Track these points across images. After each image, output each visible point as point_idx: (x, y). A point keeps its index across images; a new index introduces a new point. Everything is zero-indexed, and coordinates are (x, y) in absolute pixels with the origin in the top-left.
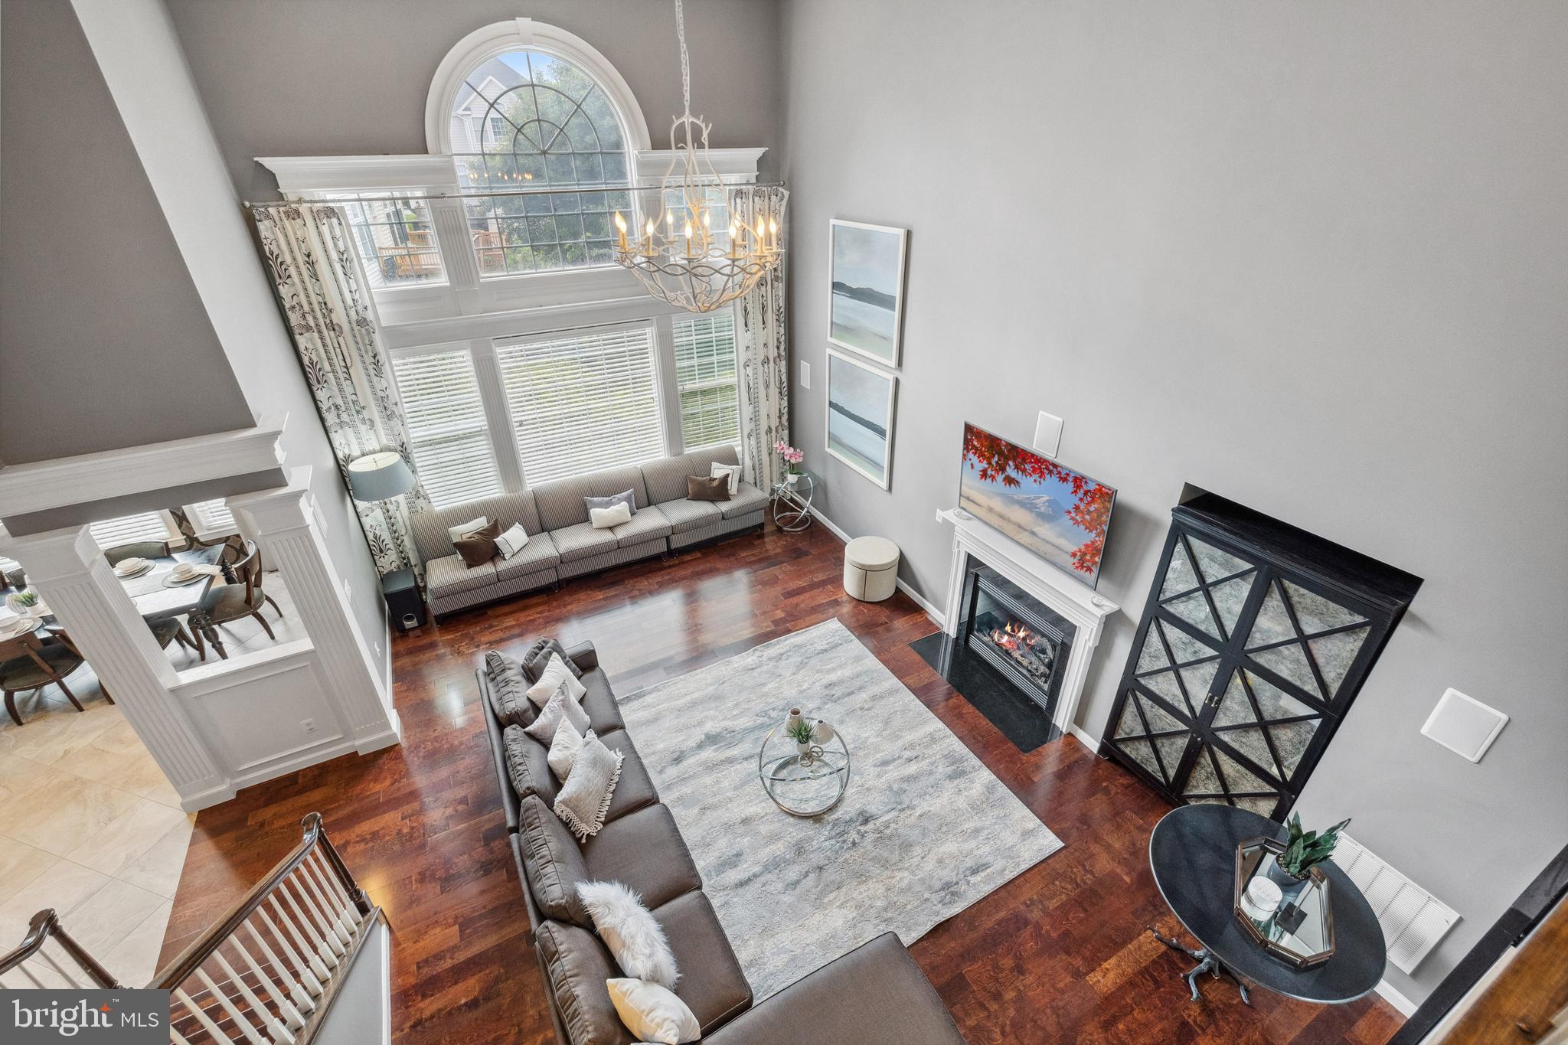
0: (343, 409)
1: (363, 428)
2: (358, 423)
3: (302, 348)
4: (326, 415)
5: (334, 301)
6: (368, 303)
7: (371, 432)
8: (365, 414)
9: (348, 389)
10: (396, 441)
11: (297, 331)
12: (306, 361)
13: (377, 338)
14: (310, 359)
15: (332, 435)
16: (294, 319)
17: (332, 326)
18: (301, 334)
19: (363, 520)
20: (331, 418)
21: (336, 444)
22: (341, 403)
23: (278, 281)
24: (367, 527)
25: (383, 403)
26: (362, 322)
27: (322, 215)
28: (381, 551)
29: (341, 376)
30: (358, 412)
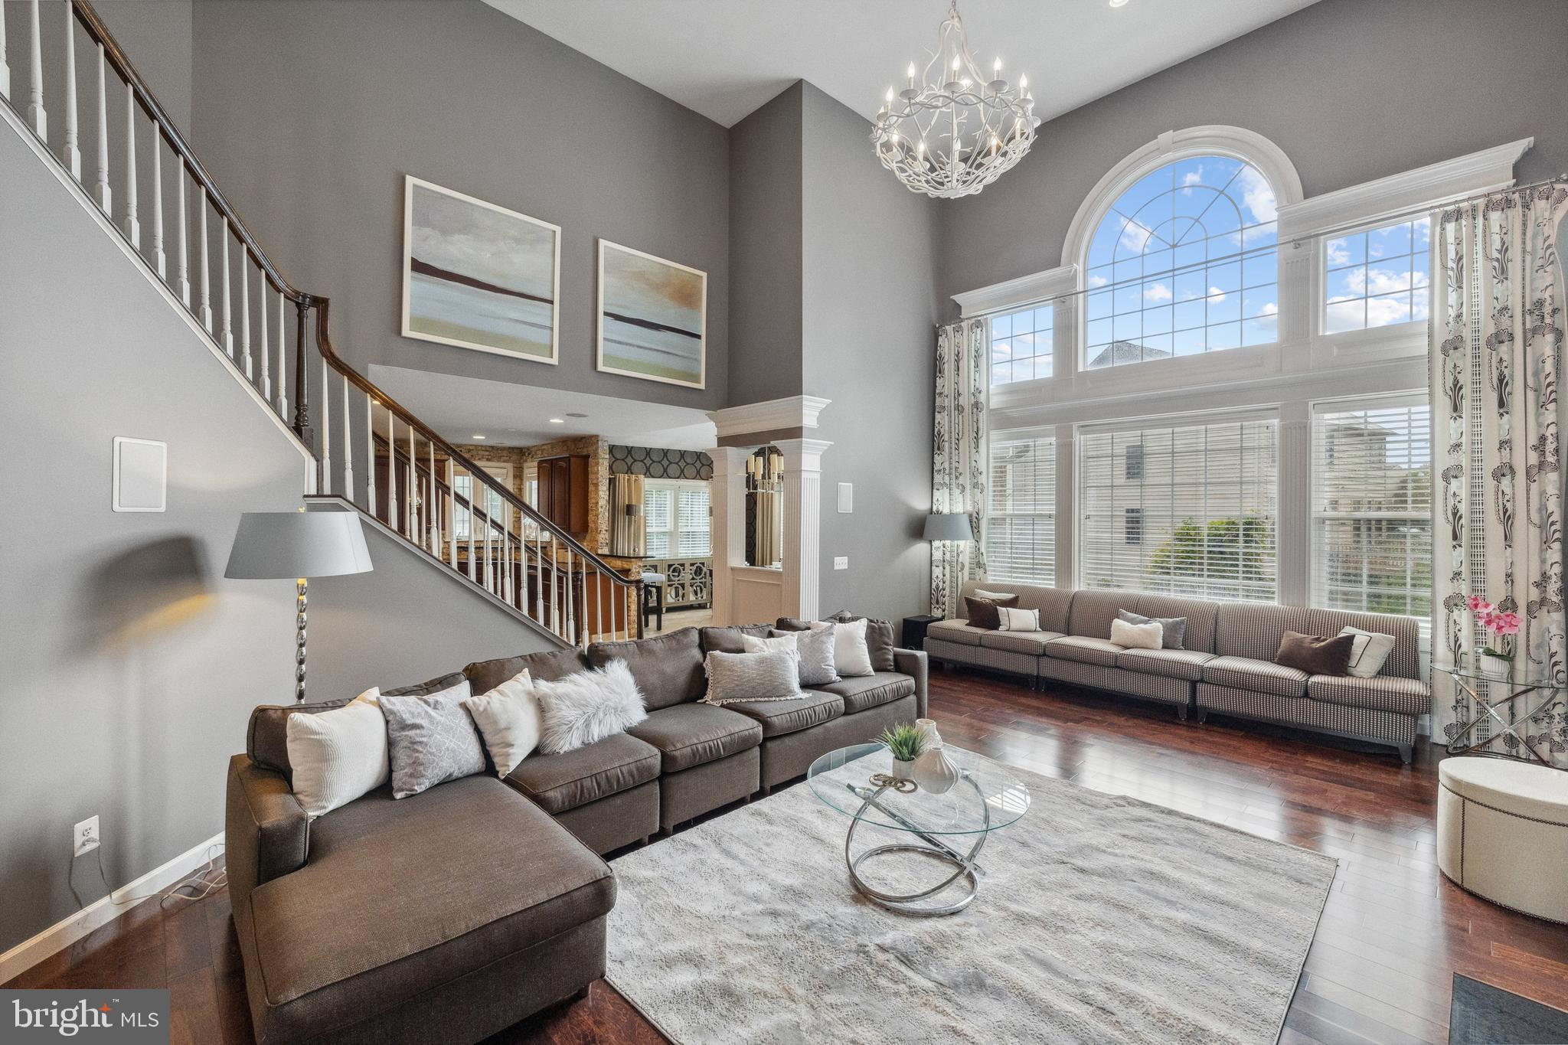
0: (947, 472)
1: (957, 491)
2: (954, 486)
3: (937, 422)
4: (935, 473)
5: (963, 389)
6: (983, 388)
7: (961, 495)
8: (960, 481)
9: (955, 458)
10: (974, 507)
11: (937, 410)
12: (936, 430)
13: (983, 416)
14: (939, 431)
15: (935, 491)
16: (938, 400)
17: (959, 408)
18: (939, 412)
19: (933, 568)
20: (938, 478)
21: (935, 499)
22: (947, 468)
23: (938, 374)
24: (934, 576)
25: (975, 473)
26: (977, 405)
27: (974, 327)
28: (938, 603)
29: (954, 446)
30: (957, 477)
